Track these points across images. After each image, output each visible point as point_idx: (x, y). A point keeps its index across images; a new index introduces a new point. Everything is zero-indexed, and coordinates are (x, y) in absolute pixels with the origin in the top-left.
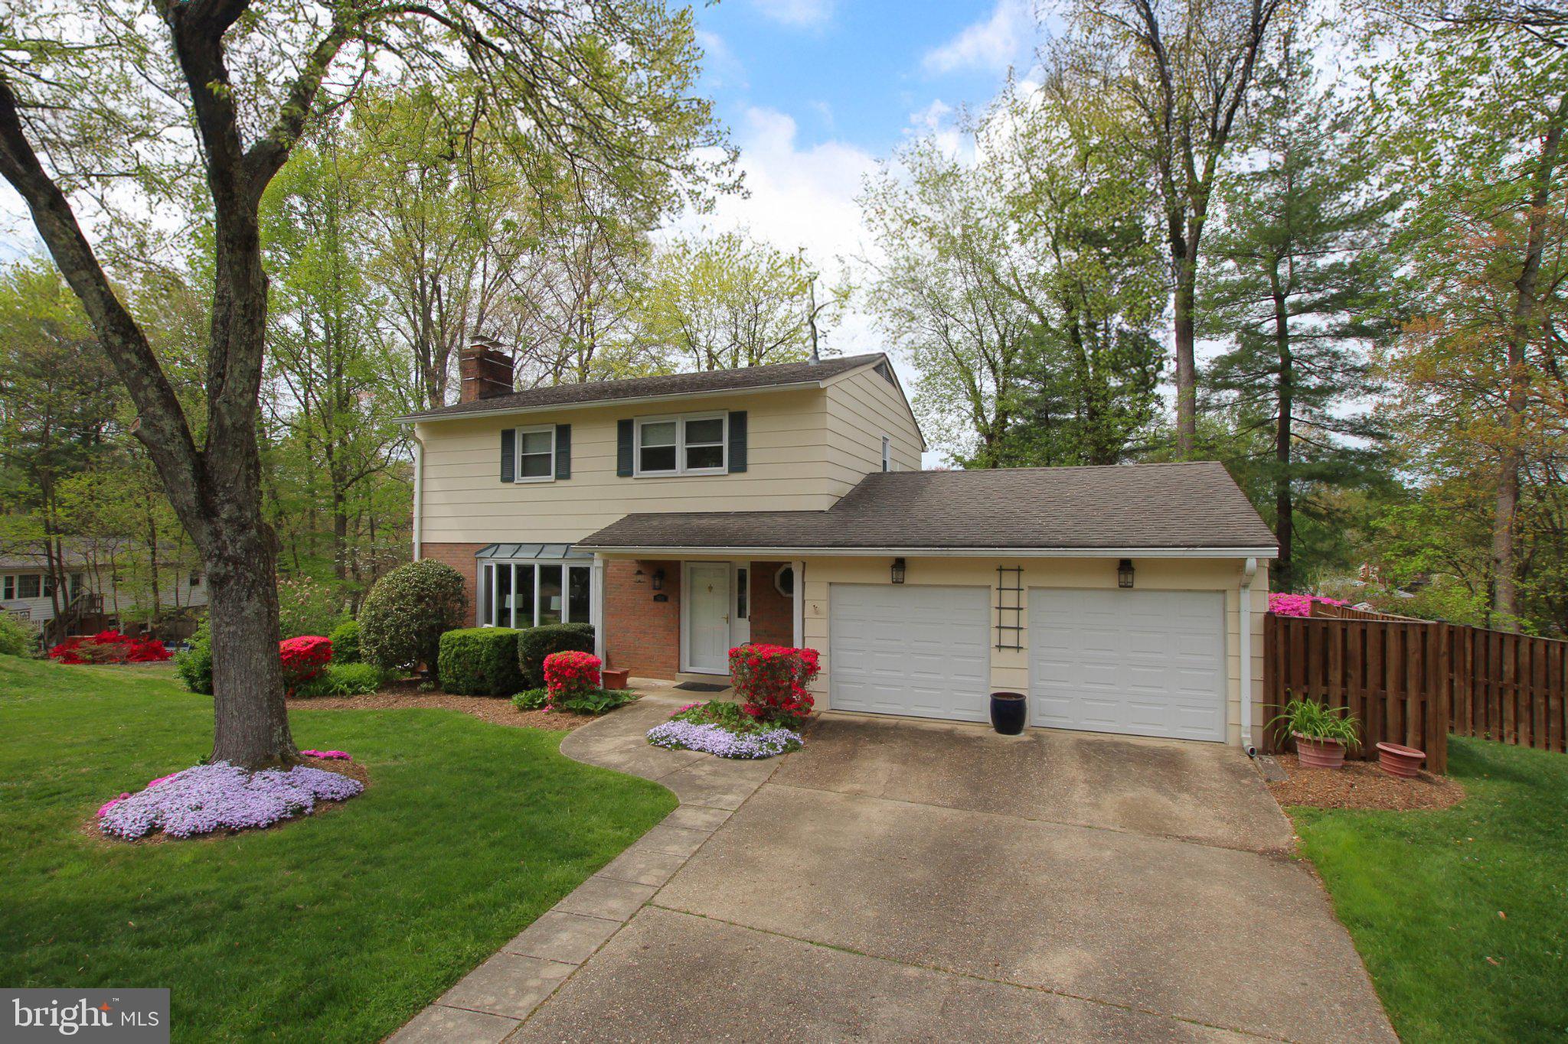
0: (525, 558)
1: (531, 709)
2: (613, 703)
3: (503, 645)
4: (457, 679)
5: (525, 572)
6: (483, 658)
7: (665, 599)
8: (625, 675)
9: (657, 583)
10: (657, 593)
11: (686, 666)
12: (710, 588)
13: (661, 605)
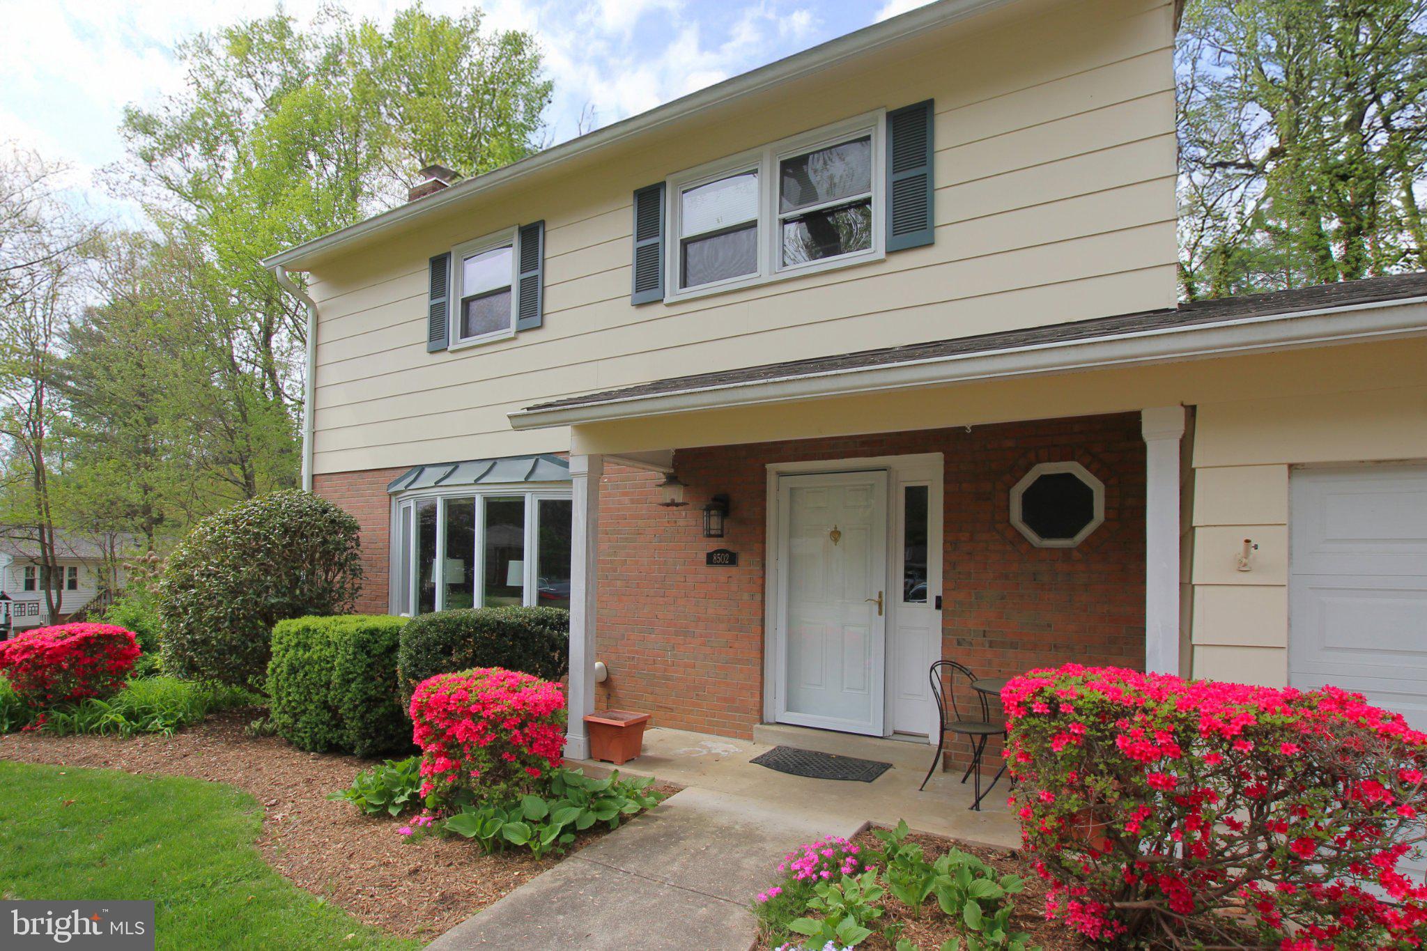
0: (462, 486)
1: (382, 815)
2: (590, 820)
3: (377, 649)
4: (296, 717)
5: (460, 513)
6: (335, 677)
7: (731, 559)
8: (641, 725)
9: (715, 523)
10: (715, 545)
11: (776, 708)
12: (836, 535)
13: (721, 572)
